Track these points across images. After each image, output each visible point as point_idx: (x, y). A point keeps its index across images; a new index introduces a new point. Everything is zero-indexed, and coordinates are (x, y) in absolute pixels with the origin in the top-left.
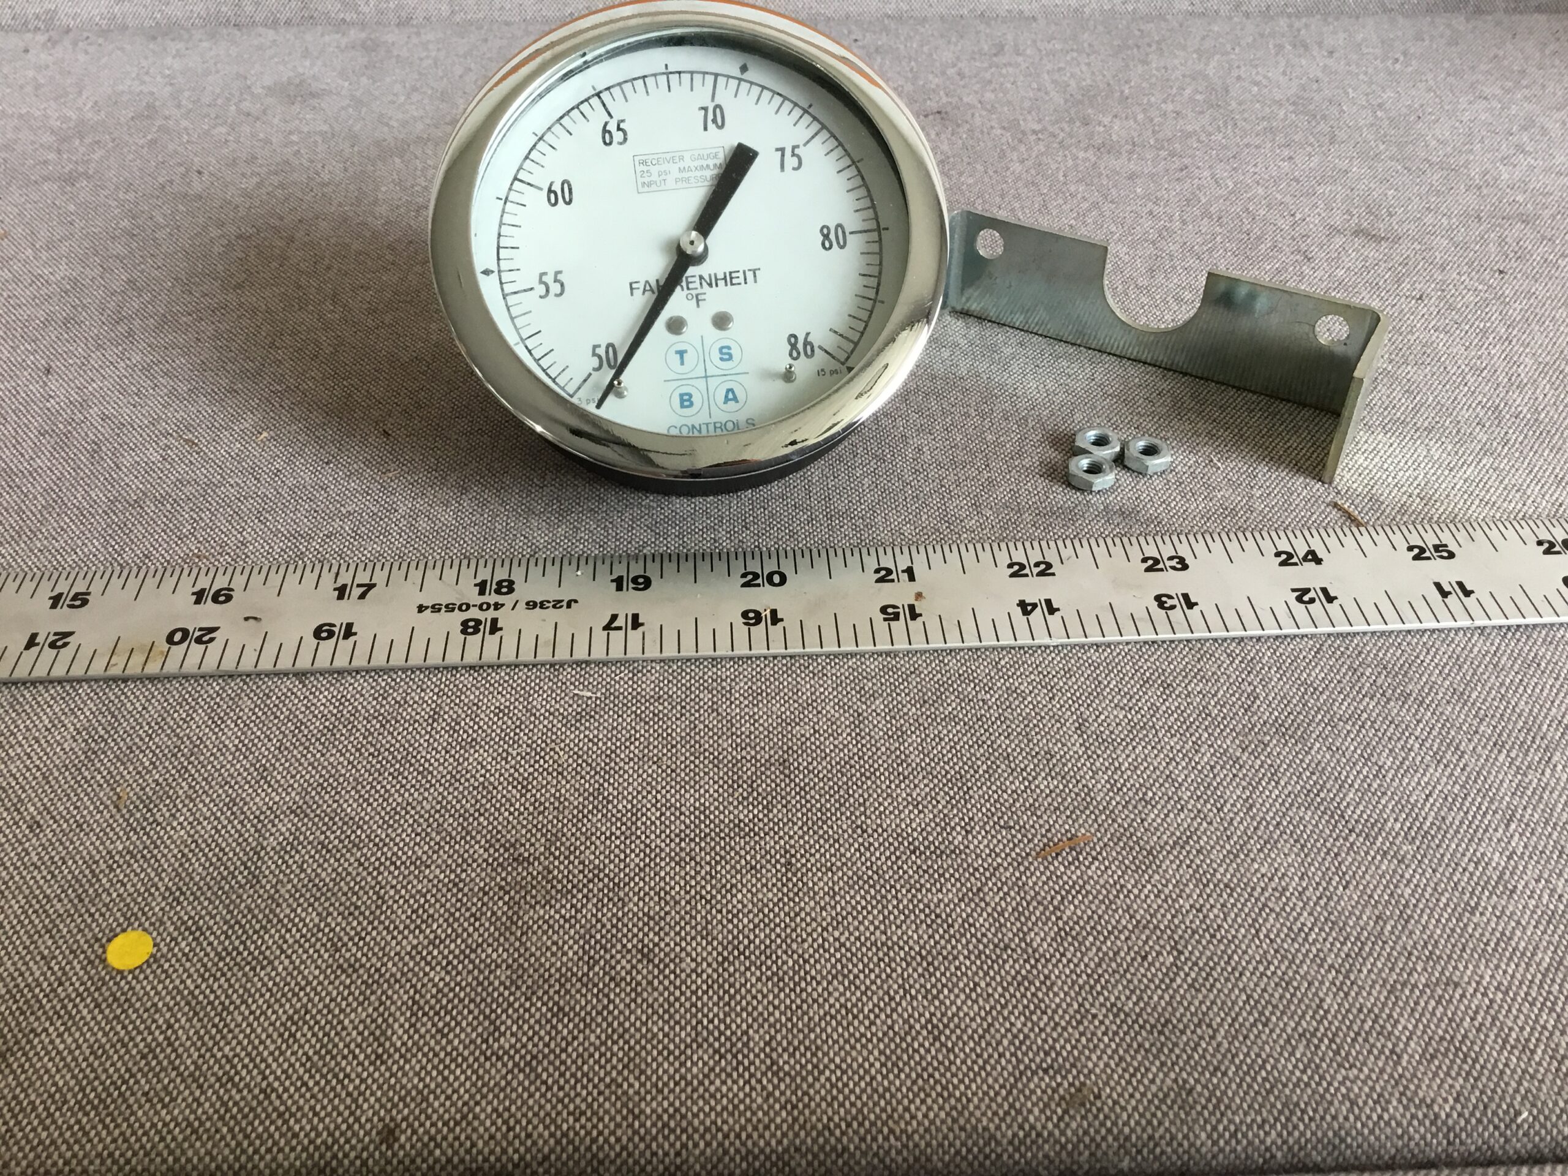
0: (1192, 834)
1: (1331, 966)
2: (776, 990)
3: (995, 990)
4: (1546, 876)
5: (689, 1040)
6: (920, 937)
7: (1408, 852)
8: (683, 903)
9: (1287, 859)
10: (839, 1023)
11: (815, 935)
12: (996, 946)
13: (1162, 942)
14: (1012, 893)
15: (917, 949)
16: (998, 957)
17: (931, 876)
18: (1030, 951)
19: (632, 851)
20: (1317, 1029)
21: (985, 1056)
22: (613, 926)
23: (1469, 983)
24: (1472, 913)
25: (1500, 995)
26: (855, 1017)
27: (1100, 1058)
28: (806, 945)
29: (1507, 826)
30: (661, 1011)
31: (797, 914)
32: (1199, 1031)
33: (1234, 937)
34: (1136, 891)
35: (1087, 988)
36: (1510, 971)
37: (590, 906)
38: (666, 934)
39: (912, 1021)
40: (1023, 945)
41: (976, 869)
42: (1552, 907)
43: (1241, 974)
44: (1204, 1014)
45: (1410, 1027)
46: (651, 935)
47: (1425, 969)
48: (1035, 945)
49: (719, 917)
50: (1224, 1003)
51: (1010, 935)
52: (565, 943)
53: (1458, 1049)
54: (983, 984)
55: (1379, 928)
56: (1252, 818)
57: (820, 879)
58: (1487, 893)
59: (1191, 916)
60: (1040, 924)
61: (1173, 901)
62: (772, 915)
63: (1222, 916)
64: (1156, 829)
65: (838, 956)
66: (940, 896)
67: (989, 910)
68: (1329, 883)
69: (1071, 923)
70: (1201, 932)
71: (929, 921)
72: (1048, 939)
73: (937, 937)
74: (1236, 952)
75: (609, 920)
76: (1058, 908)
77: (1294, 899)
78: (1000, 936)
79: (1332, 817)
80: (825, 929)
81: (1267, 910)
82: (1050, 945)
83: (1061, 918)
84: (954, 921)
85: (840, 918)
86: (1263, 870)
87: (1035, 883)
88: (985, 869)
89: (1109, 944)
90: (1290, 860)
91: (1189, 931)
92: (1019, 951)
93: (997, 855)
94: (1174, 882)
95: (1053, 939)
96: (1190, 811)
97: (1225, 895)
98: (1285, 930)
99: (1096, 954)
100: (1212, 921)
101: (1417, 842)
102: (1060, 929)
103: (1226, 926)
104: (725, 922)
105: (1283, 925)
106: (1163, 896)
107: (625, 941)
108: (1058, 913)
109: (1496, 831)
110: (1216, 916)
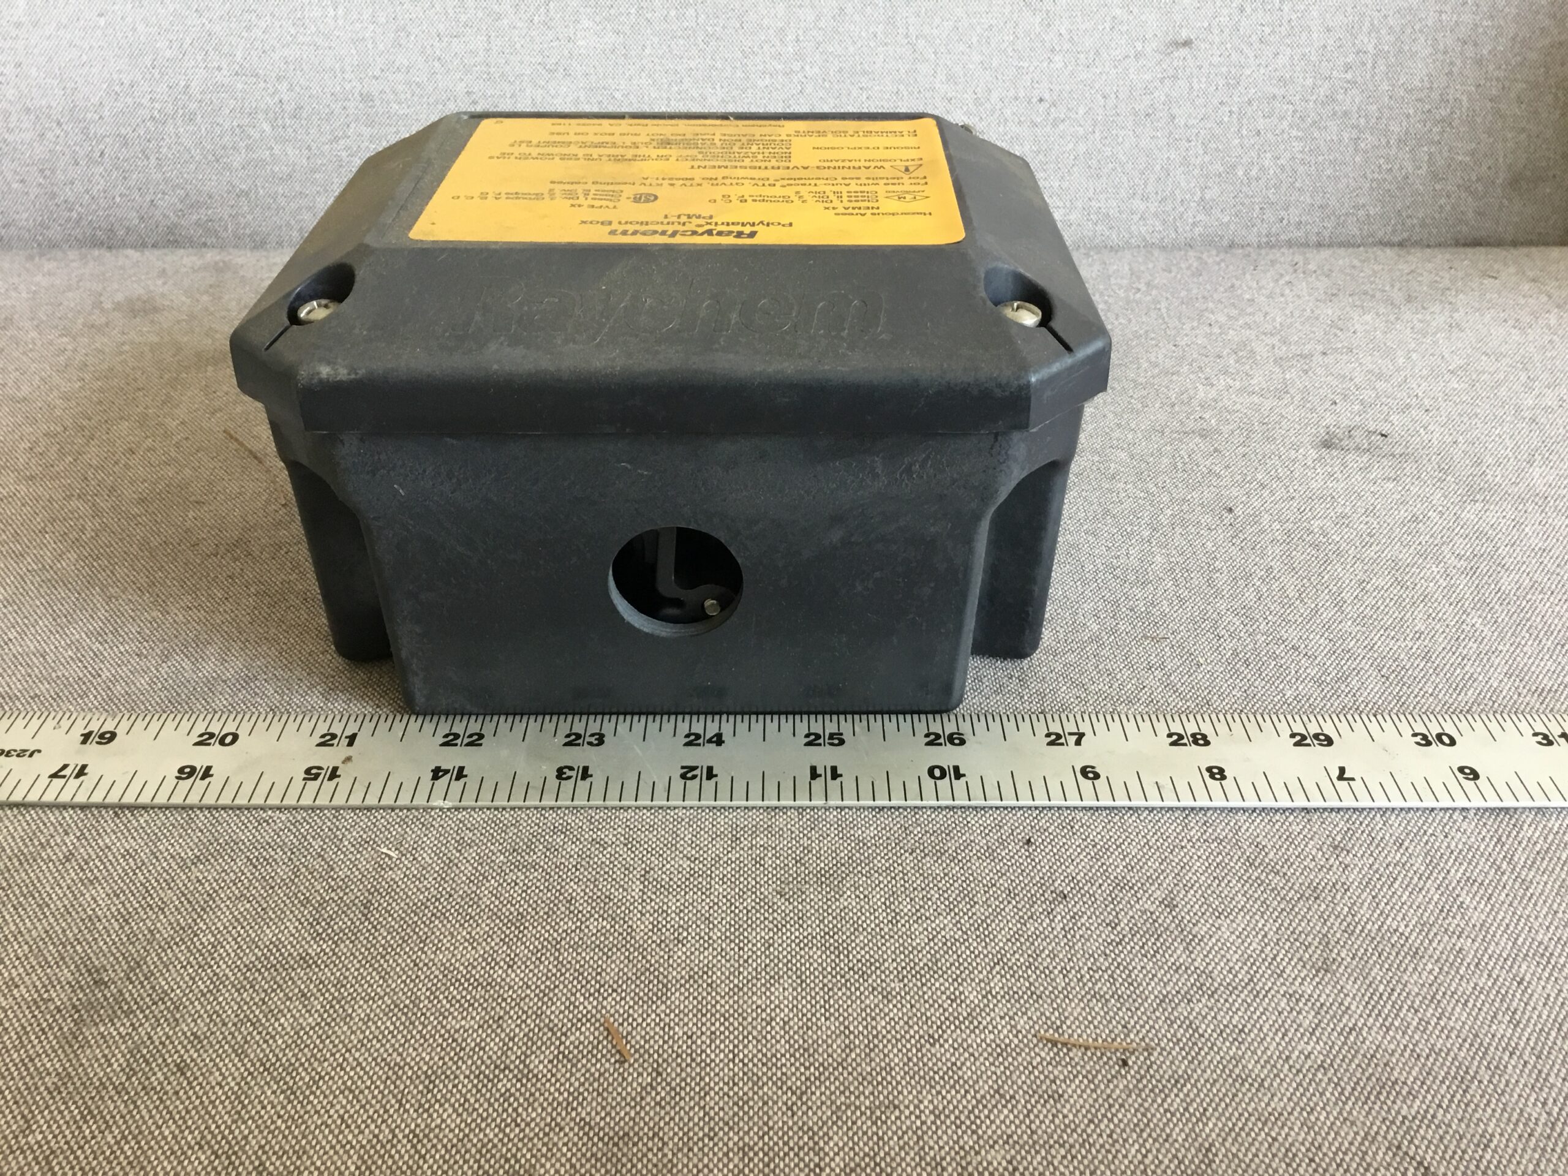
1: (790, 1088)
2: (285, 1102)
3: (481, 1105)
5: (193, 1143)
6: (431, 1059)
7: (893, 989)
8: (230, 1025)
9: (783, 993)
10: (331, 1132)
11: (338, 1056)
12: (496, 1067)
14: (529, 1021)
15: (425, 1068)
16: (495, 1076)
17: (461, 1005)
18: (526, 1071)
20: (756, 1144)
21: (452, 1162)
22: (161, 1043)
23: (907, 1107)
24: (933, 1045)
25: (932, 1117)
26: (348, 1126)
27: (553, 1165)
28: (326, 1064)
29: (992, 968)
30: (177, 1117)
31: (328, 1037)
32: (650, 1144)
34: (640, 1020)
35: (565, 1104)
36: (949, 1097)
37: (147, 1025)
38: (206, 1051)
39: (397, 1131)
40: (521, 1066)
41: (504, 1000)
42: (1007, 1041)
43: (706, 1094)
44: (660, 1129)
45: (841, 1144)
46: (192, 1051)
47: (872, 1093)
48: (532, 1066)
49: (258, 1037)
50: (681, 1119)
51: (513, 1058)
52: (114, 1055)
53: (876, 1164)
54: (472, 1100)
55: (844, 1055)
56: (767, 957)
57: (360, 1007)
58: (953, 1027)
59: (680, 1042)
60: (543, 1048)
61: (670, 1028)
62: (305, 1037)
63: (708, 1042)
64: (679, 965)
65: (352, 1073)
66: (463, 1023)
67: (503, 1035)
68: (813, 1015)
69: (571, 1048)
70: (684, 1056)
71: (445, 1045)
72: (546, 1062)
73: (447, 1059)
74: (709, 1074)
75: (159, 1038)
76: (565, 1034)
77: (777, 1028)
78: (504, 1058)
79: (838, 956)
80: (349, 1051)
81: (750, 1038)
82: (545, 1066)
83: (564, 1043)
84: (467, 1045)
85: (365, 1041)
86: (759, 1002)
87: (552, 1012)
88: (513, 1000)
89: (598, 1066)
90: (786, 994)
91: (674, 1055)
92: (516, 1071)
93: (528, 987)
94: (677, 1011)
95: (551, 1062)
96: (714, 949)
97: (717, 1024)
98: (760, 1056)
99: (584, 1075)
100: (697, 1046)
101: (906, 981)
102: (559, 1053)
103: (708, 1051)
104: (261, 1042)
105: (759, 1051)
106: (662, 1025)
107: (167, 1056)
108: (563, 1038)
109: (980, 972)
110: (703, 1042)
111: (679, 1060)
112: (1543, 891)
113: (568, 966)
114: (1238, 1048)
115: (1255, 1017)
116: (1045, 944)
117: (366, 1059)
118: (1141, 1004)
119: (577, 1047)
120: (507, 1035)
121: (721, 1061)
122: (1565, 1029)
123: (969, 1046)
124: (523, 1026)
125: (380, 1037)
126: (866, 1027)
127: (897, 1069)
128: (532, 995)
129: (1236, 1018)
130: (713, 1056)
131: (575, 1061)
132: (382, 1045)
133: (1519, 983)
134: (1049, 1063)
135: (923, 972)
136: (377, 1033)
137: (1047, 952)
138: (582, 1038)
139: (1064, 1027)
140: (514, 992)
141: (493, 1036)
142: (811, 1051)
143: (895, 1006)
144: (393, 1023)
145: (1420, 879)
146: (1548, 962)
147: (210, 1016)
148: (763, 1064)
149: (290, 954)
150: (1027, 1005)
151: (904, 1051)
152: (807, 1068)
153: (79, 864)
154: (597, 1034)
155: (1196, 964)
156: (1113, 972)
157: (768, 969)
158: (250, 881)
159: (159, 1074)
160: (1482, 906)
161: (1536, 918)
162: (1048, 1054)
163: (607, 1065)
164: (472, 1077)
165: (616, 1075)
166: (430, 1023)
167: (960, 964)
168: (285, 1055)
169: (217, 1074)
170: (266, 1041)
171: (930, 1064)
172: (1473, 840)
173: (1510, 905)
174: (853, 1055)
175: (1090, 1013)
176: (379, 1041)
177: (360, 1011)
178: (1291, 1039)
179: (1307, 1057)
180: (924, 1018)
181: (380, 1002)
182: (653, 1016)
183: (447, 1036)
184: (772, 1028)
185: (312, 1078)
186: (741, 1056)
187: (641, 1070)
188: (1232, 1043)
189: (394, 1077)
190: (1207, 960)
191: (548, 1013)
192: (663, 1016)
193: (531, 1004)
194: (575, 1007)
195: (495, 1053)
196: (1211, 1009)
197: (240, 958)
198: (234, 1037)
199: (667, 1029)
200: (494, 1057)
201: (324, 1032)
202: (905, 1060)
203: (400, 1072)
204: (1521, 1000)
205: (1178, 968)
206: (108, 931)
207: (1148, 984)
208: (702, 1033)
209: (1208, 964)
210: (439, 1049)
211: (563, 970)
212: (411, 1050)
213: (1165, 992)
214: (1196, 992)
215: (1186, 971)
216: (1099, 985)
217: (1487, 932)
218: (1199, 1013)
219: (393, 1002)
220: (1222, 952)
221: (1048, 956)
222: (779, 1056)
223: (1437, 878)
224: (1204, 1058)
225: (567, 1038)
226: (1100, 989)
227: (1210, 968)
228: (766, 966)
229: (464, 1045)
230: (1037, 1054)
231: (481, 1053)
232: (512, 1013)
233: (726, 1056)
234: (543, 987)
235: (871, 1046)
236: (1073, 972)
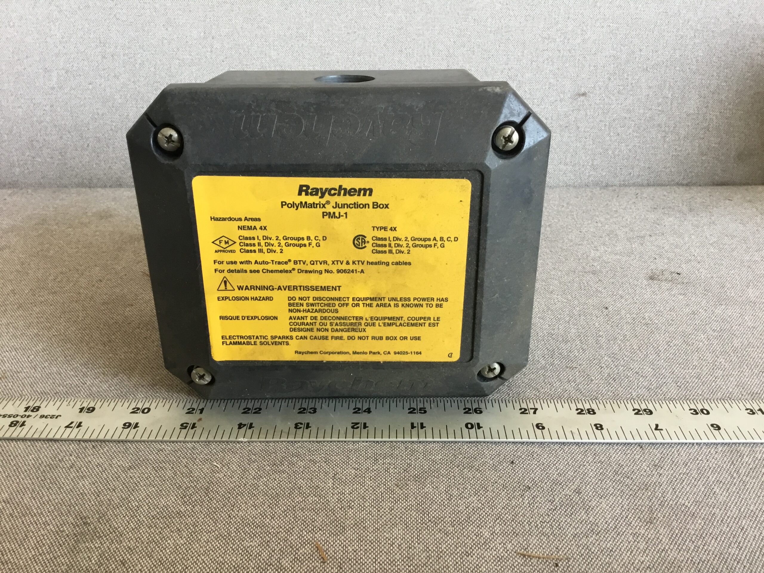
0: (363, 520)
4: (504, 542)
6: (237, 560)
7: (450, 530)
8: (145, 543)
9: (398, 531)
11: (194, 558)
12: (266, 564)
13: (335, 564)
14: (281, 543)
15: (234, 564)
16: (266, 568)
17: (250, 536)
18: (280, 566)
19: (132, 522)
24: (468, 556)
28: (189, 562)
29: (495, 521)
31: (190, 549)
33: (365, 562)
34: (332, 543)
37: (107, 543)
38: (134, 555)
40: (278, 564)
41: (270, 533)
42: (502, 555)
46: (128, 555)
48: (283, 564)
49: (158, 549)
51: (274, 560)
52: (92, 557)
55: (426, 561)
56: (391, 515)
57: (204, 536)
58: (477, 548)
59: (351, 554)
60: (288, 556)
61: (346, 547)
62: (179, 549)
63: (364, 554)
64: (350, 518)
65: (201, 566)
66: (251, 543)
67: (269, 549)
68: (412, 542)
69: (301, 556)
70: (352, 560)
71: (243, 554)
72: (289, 562)
73: (244, 560)
74: (364, 569)
75: (113, 549)
76: (298, 549)
77: (396, 548)
78: (270, 560)
79: (424, 515)
80: (199, 556)
81: (383, 552)
82: (289, 564)
83: (297, 553)
84: (253, 553)
85: (207, 551)
86: (387, 536)
87: (292, 539)
88: (274, 533)
89: (313, 564)
90: (400, 532)
91: (348, 560)
92: (275, 566)
93: (281, 527)
94: (349, 539)
95: (291, 562)
96: (366, 511)
97: (368, 546)
98: (387, 560)
99: (306, 568)
100: (359, 556)
101: (455, 526)
102: (295, 558)
103: (364, 558)
104: (159, 551)
105: (387, 558)
106: (342, 545)
107: (117, 557)
108: (297, 551)
109: (490, 523)
110: (361, 554)
111: (350, 562)
112: (753, 486)
113: (299, 518)
114: (610, 559)
115: (618, 544)
116: (520, 510)
117: (207, 560)
118: (565, 538)
119: (303, 555)
120: (271, 549)
121: (370, 562)
122: (763, 551)
123: (485, 557)
124: (279, 545)
125: (214, 549)
126: (437, 548)
127: (451, 567)
128: (283, 531)
129: (609, 544)
130: (366, 560)
131: (302, 562)
132: (214, 553)
133: (742, 530)
134: (522, 565)
135: (463, 523)
136: (212, 548)
137: (521, 514)
138: (306, 551)
139: (529, 548)
140: (274, 530)
141: (265, 550)
142: (411, 558)
143: (450, 538)
144: (219, 543)
145: (695, 480)
146: (756, 520)
147: (136, 539)
148: (389, 564)
149: (173, 511)
150: (512, 538)
151: (455, 559)
152: (409, 567)
153: (76, 469)
154: (312, 549)
155: (590, 520)
156: (552, 523)
157: (391, 521)
158: (154, 478)
159: (113, 565)
160: (724, 494)
161: (750, 499)
162: (521, 561)
163: (317, 564)
164: (255, 568)
165: (321, 568)
166: (236, 543)
167: (481, 519)
168: (170, 557)
169: (139, 565)
170: (161, 551)
171: (466, 565)
172: (720, 463)
173: (738, 493)
174: (431, 561)
175: (541, 542)
176: (213, 551)
177: (204, 537)
178: (635, 555)
179: (642, 563)
180: (464, 544)
181: (213, 534)
182: (338, 541)
183: (244, 549)
184: (393, 548)
185: (182, 568)
186: (379, 560)
187: (332, 566)
188: (607, 556)
189: (220, 568)
190: (596, 518)
191: (290, 539)
192: (343, 541)
193: (282, 535)
194: (302, 537)
195: (266, 557)
196: (597, 540)
197: (150, 513)
198: (147, 549)
199: (344, 548)
200: (266, 560)
201: (188, 547)
202: (455, 563)
203: (223, 566)
204: (742, 537)
205: (582, 522)
206: (90, 500)
207: (568, 529)
208: (361, 550)
209: (596, 520)
210: (240, 555)
211: (297, 520)
212: (227, 556)
213: (576, 533)
214: (590, 533)
215: (585, 523)
216: (545, 529)
217: (727, 506)
218: (591, 542)
219: (219, 533)
220: (603, 514)
221: (521, 515)
222: (396, 560)
223: (703, 480)
224: (594, 563)
225: (299, 551)
226: (546, 531)
227: (597, 521)
228: (390, 519)
229: (251, 554)
230: (516, 561)
231: (260, 557)
232: (273, 539)
233: (372, 560)
234: (287, 528)
235: (439, 556)
236: (533, 523)
